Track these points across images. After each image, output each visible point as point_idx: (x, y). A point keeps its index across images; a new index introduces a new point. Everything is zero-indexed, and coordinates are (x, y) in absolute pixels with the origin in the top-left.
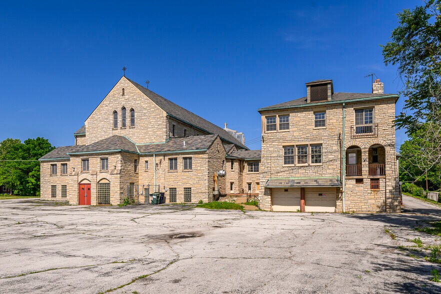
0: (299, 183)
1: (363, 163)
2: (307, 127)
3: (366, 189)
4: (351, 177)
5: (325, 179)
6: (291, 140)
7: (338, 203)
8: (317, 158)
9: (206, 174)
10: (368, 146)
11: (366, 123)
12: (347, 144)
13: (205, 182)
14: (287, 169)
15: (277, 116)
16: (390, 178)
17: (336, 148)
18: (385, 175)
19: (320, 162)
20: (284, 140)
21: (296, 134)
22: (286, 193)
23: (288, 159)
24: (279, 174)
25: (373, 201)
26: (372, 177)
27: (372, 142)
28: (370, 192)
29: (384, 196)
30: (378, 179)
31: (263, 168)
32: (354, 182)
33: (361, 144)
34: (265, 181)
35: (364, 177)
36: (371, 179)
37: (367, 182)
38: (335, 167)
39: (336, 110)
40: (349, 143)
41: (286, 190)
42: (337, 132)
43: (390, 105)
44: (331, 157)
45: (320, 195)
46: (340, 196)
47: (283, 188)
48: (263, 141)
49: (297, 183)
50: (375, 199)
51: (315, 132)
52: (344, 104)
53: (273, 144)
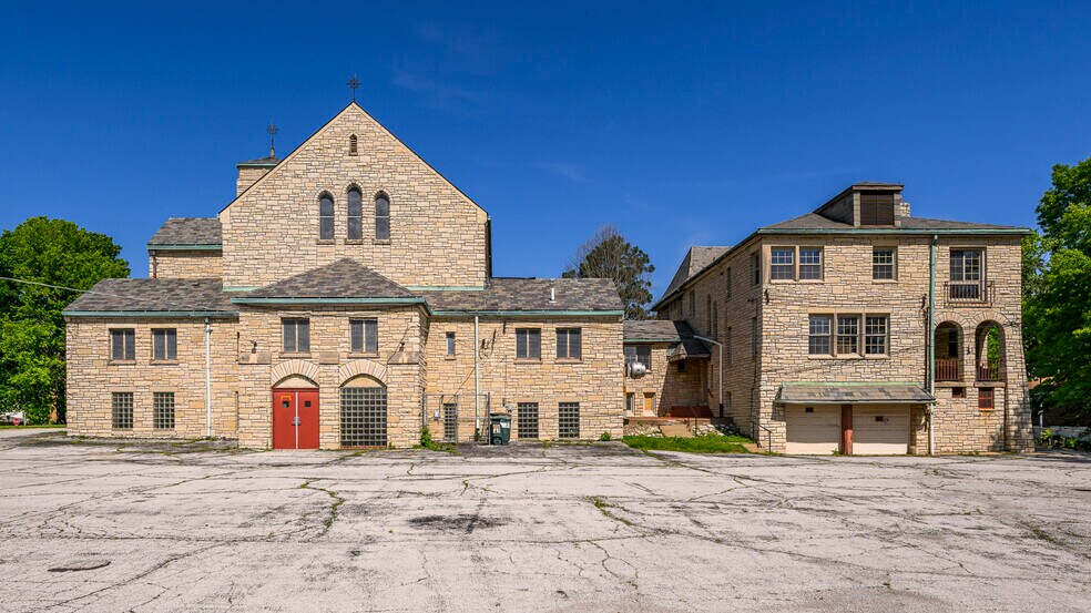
0: (851, 394)
1: (966, 357)
2: (860, 278)
3: (971, 409)
4: (945, 383)
5: (898, 387)
6: (827, 303)
7: (921, 436)
8: (876, 344)
9: (618, 370)
10: (975, 324)
11: (968, 278)
12: (939, 317)
13: (616, 389)
14: (818, 364)
15: (797, 247)
16: (1015, 386)
17: (917, 324)
18: (1005, 380)
19: (882, 352)
20: (813, 301)
21: (838, 290)
22: (809, 414)
23: (817, 344)
24: (800, 375)
25: (983, 432)
26: (981, 385)
27: (981, 316)
28: (977, 413)
29: (1002, 421)
30: (991, 389)
31: (769, 360)
32: (949, 393)
33: (962, 318)
34: (772, 388)
35: (967, 384)
36: (981, 389)
37: (973, 393)
38: (913, 362)
39: (916, 247)
40: (941, 316)
41: (809, 409)
42: (920, 293)
43: (1013, 248)
44: (907, 342)
45: (879, 419)
46: (923, 421)
47: (803, 405)
48: (768, 300)
49: (847, 394)
50: (987, 427)
51: (876, 289)
52: (936, 237)
53: (789, 308)
